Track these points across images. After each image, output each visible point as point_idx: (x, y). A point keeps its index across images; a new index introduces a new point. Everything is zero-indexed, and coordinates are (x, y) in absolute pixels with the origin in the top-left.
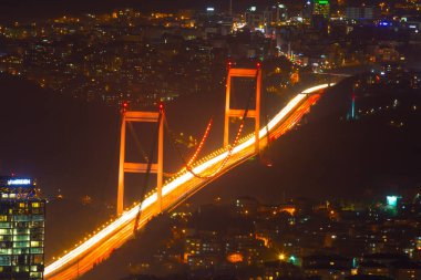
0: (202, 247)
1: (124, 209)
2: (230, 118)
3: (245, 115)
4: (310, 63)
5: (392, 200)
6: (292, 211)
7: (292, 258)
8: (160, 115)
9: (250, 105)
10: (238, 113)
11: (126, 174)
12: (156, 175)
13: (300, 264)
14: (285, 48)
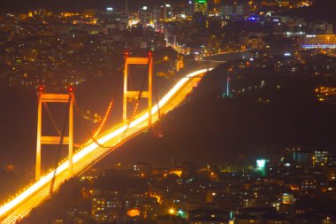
0: (106, 204)
1: (41, 174)
2: (128, 98)
3: (140, 95)
4: (192, 52)
5: (261, 164)
6: (179, 173)
7: (181, 212)
8: (70, 97)
9: (144, 88)
10: (134, 94)
11: (43, 146)
12: (67, 146)
13: (187, 217)
14: (171, 40)
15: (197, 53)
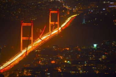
0: (44, 59)
1: (23, 50)
2: (51, 24)
3: (55, 23)
4: (72, 9)
5: (95, 45)
6: (68, 49)
7: (68, 62)
8: (32, 24)
9: (56, 21)
10: (53, 23)
11: (23, 40)
12: (31, 40)
13: (70, 63)
14: (65, 5)
15: (74, 9)
